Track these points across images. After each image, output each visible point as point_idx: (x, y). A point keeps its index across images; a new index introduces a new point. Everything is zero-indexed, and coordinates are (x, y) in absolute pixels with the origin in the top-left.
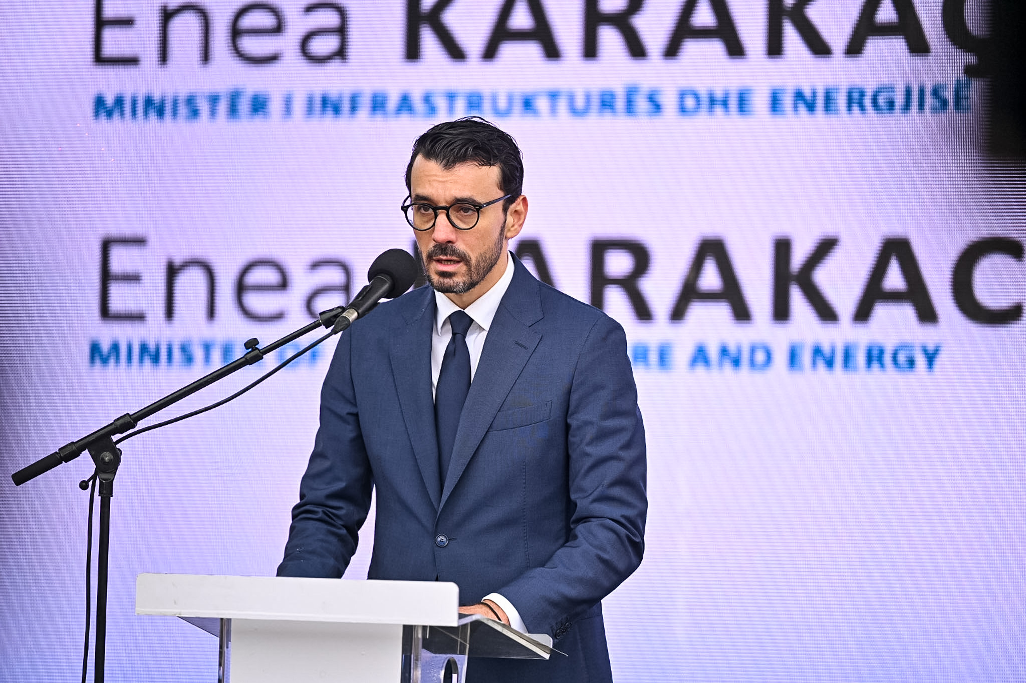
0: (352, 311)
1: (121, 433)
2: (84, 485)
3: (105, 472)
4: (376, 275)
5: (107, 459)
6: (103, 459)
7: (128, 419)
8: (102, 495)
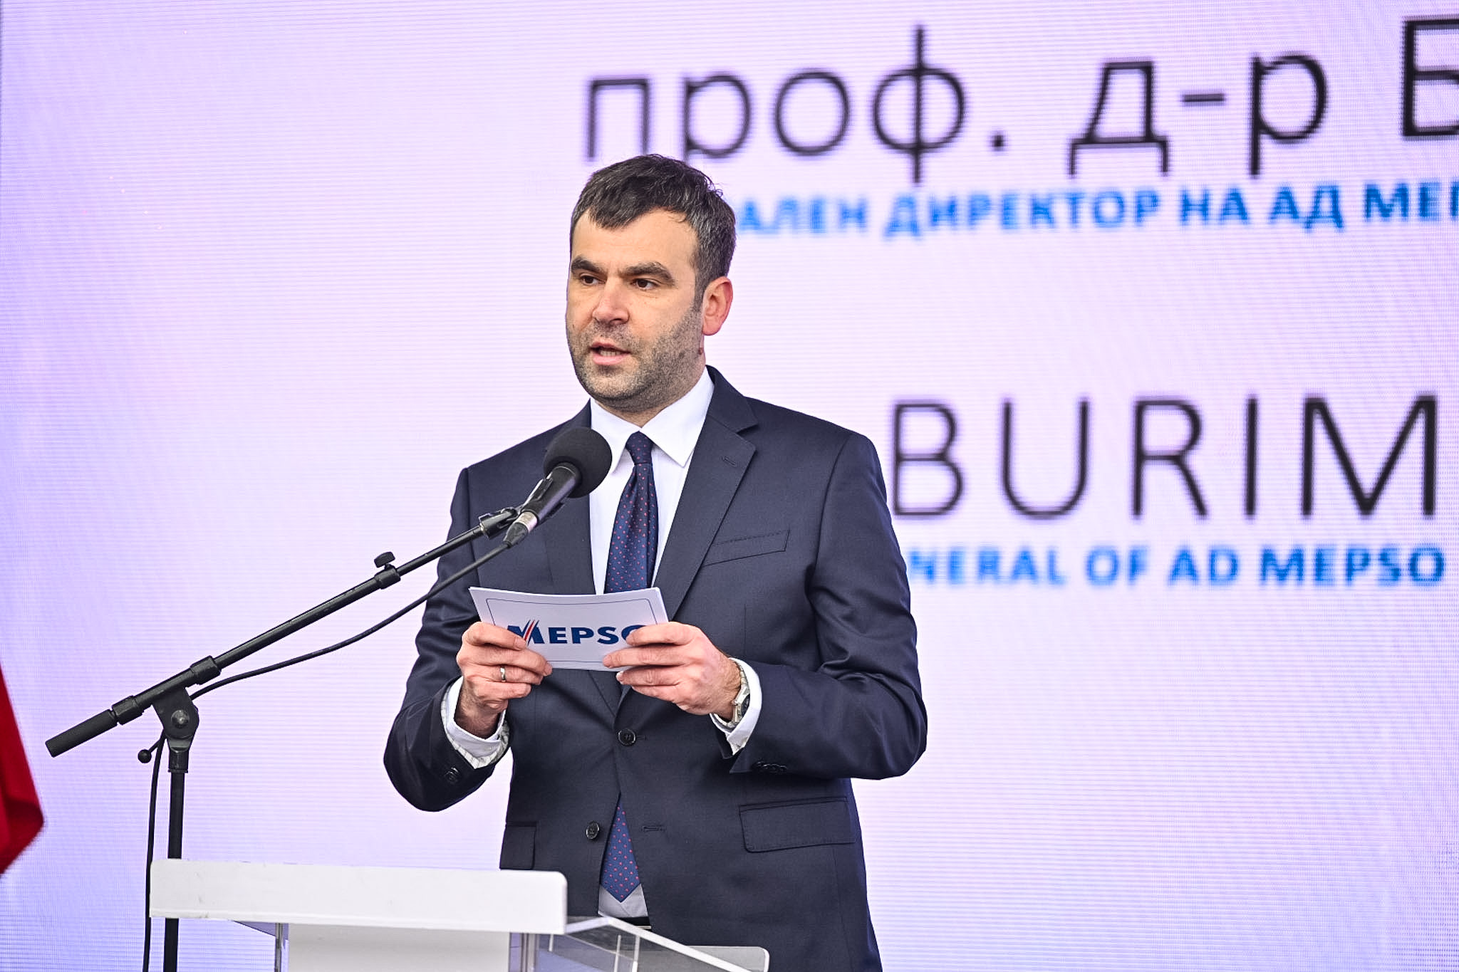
0: (528, 515)
1: (201, 684)
2: (144, 757)
3: (178, 738)
4: (556, 465)
5: (181, 720)
6: (175, 720)
7: (210, 664)
8: (174, 771)
